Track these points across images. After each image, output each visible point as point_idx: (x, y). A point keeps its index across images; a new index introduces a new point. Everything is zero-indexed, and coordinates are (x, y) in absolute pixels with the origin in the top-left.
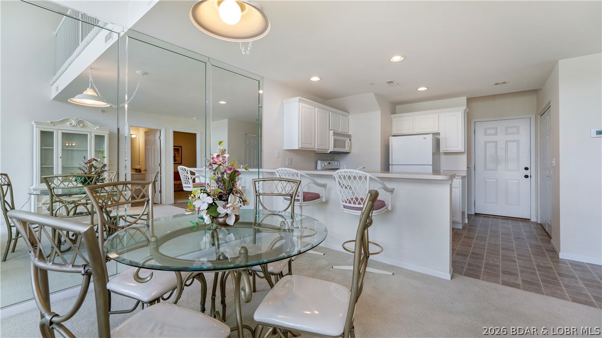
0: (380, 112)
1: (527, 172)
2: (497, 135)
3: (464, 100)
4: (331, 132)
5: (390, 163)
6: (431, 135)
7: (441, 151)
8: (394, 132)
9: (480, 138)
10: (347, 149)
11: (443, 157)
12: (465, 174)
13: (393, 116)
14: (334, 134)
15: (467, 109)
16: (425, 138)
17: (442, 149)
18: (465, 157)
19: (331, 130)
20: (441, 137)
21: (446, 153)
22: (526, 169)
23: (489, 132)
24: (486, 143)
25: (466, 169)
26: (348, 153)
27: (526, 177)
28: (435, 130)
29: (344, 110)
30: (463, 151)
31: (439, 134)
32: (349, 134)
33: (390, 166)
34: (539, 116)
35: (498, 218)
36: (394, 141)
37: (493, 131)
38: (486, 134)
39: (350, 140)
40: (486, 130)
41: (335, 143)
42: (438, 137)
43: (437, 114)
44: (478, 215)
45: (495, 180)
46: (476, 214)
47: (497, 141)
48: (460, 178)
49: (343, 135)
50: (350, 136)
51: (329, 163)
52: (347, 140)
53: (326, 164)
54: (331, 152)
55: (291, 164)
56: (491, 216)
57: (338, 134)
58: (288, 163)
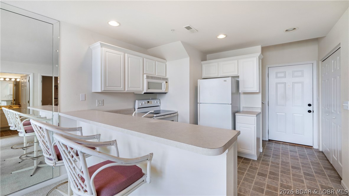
0: (188, 58)
1: (310, 108)
2: (286, 77)
3: (259, 48)
4: (145, 76)
5: (198, 102)
6: (230, 78)
7: (240, 92)
8: (204, 76)
9: (273, 80)
10: (163, 90)
11: (242, 96)
12: (260, 111)
13: (203, 62)
14: (148, 77)
15: (261, 55)
16: (225, 81)
17: (241, 90)
18: (260, 96)
19: (145, 74)
20: (240, 79)
21: (245, 93)
22: (310, 105)
23: (279, 75)
24: (277, 84)
25: (261, 106)
26: (166, 93)
27: (310, 111)
28: (235, 74)
29: (161, 57)
30: (258, 91)
31: (238, 77)
32: (167, 77)
33: (198, 104)
34: (320, 62)
35: (287, 145)
36: (202, 83)
37: (282, 75)
38: (277, 77)
39: (167, 82)
40: (277, 73)
41: (149, 85)
42: (237, 79)
43: (237, 61)
44: (271, 141)
45: (284, 114)
46: (269, 140)
47: (286, 83)
48: (255, 116)
49: (159, 78)
50: (167, 79)
51: (148, 102)
52: (164, 83)
53: (144, 103)
54: (145, 93)
55: (103, 105)
56: (281, 142)
57: (152, 78)
58: (98, 104)
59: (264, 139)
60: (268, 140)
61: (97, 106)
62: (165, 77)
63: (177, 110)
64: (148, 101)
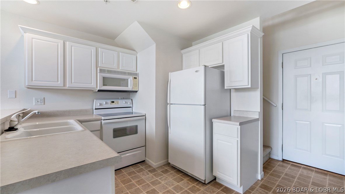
0: (155, 45)
2: (311, 67)
4: (98, 70)
5: (168, 102)
7: (226, 87)
10: (130, 88)
12: (257, 116)
13: (183, 51)
14: (102, 71)
19: (100, 67)
20: (226, 70)
24: (296, 77)
26: (136, 92)
28: (220, 63)
29: (128, 48)
30: (250, 86)
31: (223, 66)
32: (138, 72)
33: (168, 105)
35: (312, 171)
36: (173, 77)
38: (296, 67)
39: (135, 78)
41: (105, 81)
42: (222, 70)
43: (221, 43)
44: (287, 162)
45: (308, 123)
46: (284, 160)
47: (311, 75)
48: (238, 124)
49: (124, 73)
50: (136, 74)
51: (113, 102)
52: (130, 79)
53: (104, 103)
54: (99, 91)
55: (43, 104)
56: (303, 166)
57: (109, 72)
58: (35, 103)
59: (276, 158)
60: (281, 160)
61: (34, 104)
62: (136, 72)
63: (145, 113)
64: (113, 100)
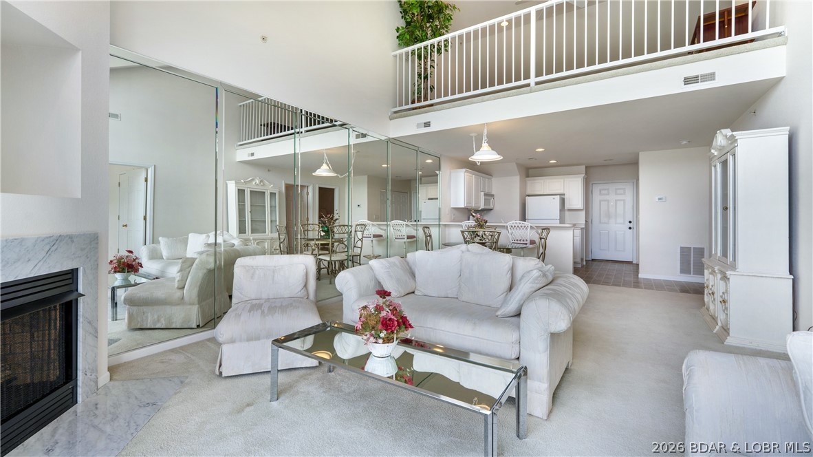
0: (519, 176)
1: (631, 225)
2: (609, 195)
3: (583, 168)
4: (482, 193)
5: (526, 218)
6: (558, 196)
7: (566, 209)
8: (528, 193)
9: (597, 197)
10: (491, 206)
11: (567, 213)
12: (584, 226)
13: (528, 179)
14: (484, 194)
15: (586, 176)
16: (554, 198)
17: (567, 207)
18: (584, 212)
19: (482, 191)
20: (566, 197)
21: (569, 210)
22: (630, 222)
23: (603, 192)
24: (600, 201)
25: (584, 223)
26: (491, 209)
27: (630, 228)
28: (561, 192)
29: (489, 174)
30: (582, 208)
31: (564, 194)
32: (495, 194)
36: (529, 200)
37: (606, 192)
38: (600, 194)
39: (493, 199)
40: (600, 190)
42: (563, 196)
43: (563, 179)
45: (607, 232)
46: (593, 260)
47: (609, 200)
48: (580, 229)
59: (588, 259)
60: (591, 259)
